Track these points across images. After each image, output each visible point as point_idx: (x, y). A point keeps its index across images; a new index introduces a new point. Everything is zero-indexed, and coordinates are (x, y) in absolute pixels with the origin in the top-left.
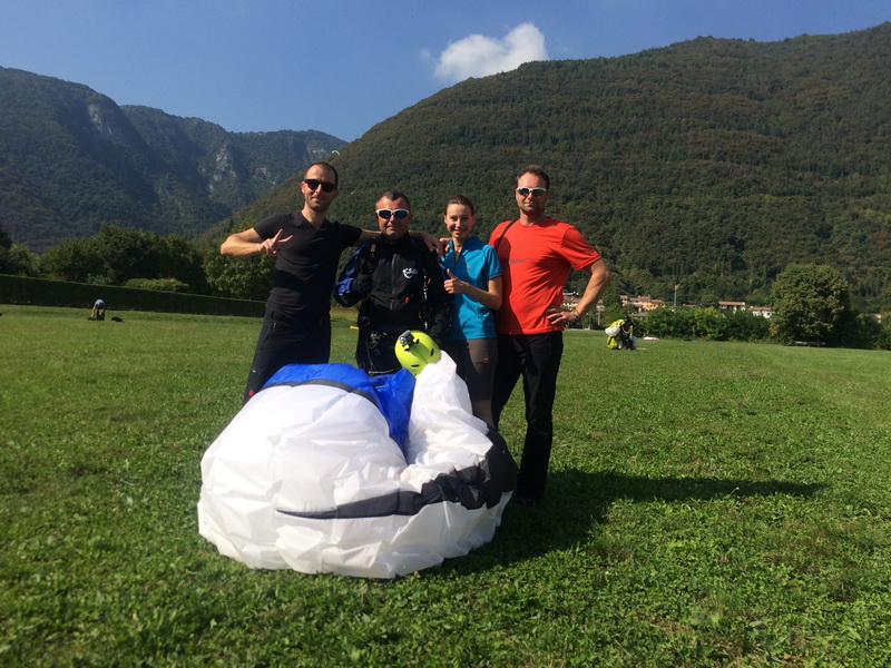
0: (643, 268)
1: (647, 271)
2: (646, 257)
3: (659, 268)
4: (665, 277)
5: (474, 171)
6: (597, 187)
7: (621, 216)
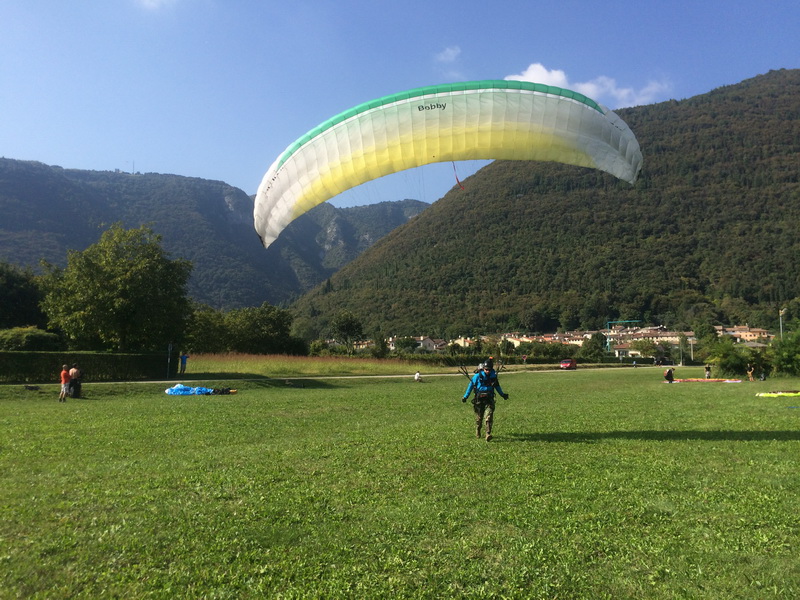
0: (736, 296)
1: (741, 299)
2: (739, 285)
3: (755, 295)
4: (763, 304)
5: (550, 216)
6: (679, 219)
7: (706, 246)
